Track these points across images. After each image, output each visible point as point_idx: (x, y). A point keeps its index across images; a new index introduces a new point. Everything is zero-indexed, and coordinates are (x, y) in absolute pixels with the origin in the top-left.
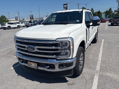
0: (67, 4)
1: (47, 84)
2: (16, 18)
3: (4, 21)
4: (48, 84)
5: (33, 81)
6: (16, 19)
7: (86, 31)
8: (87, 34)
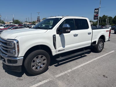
7: (53, 37)
8: (55, 40)
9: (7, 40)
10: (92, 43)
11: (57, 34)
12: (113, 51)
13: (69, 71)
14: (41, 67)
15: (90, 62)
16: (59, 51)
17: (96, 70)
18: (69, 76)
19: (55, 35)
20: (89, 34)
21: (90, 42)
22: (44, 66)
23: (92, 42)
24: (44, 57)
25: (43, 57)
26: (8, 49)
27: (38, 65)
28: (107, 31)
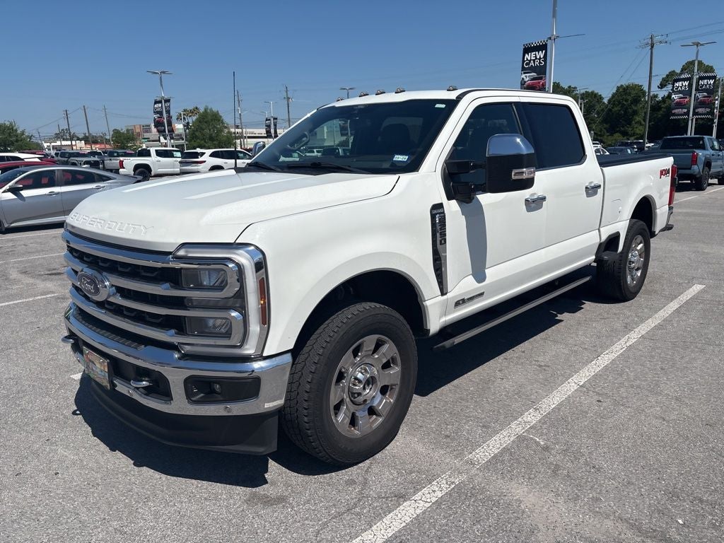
0: (543, 47)
1: (157, 475)
2: (269, 126)
3: (211, 139)
4: (164, 476)
5: (113, 449)
6: (268, 132)
7: (433, 217)
8: (443, 235)
9: (181, 253)
10: (600, 245)
11: (449, 198)
12: (697, 288)
13: (531, 417)
14: (372, 411)
15: (613, 356)
16: (457, 304)
17: (677, 399)
18: (546, 449)
19: (440, 206)
20: (592, 190)
21: (593, 239)
22: (390, 399)
23: (604, 238)
24: (389, 349)
25: (385, 348)
26: (185, 308)
27: (360, 399)
28: (661, 172)
